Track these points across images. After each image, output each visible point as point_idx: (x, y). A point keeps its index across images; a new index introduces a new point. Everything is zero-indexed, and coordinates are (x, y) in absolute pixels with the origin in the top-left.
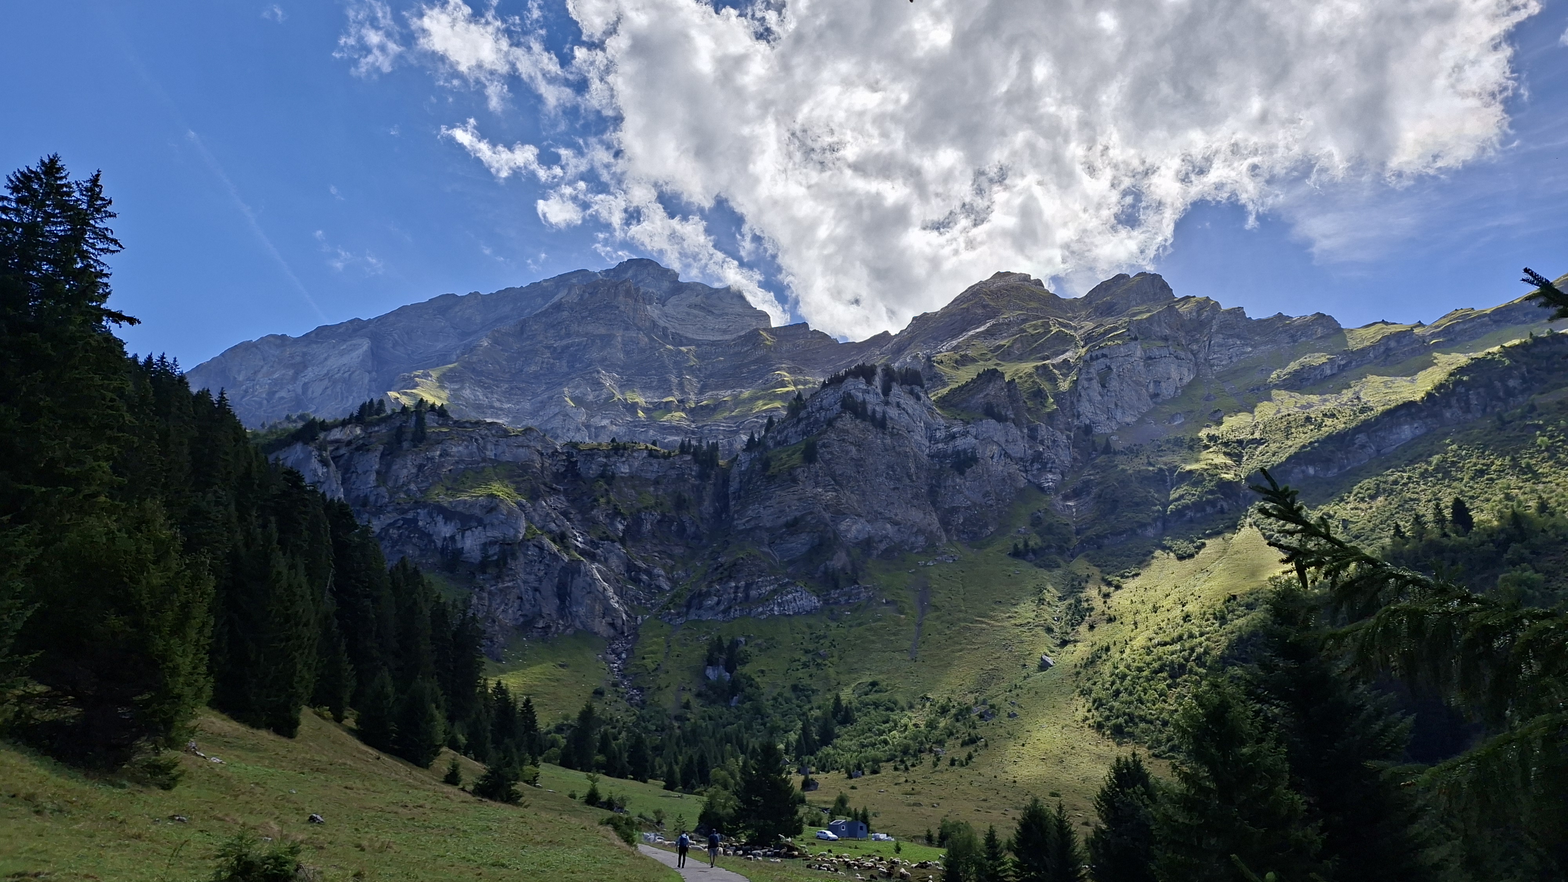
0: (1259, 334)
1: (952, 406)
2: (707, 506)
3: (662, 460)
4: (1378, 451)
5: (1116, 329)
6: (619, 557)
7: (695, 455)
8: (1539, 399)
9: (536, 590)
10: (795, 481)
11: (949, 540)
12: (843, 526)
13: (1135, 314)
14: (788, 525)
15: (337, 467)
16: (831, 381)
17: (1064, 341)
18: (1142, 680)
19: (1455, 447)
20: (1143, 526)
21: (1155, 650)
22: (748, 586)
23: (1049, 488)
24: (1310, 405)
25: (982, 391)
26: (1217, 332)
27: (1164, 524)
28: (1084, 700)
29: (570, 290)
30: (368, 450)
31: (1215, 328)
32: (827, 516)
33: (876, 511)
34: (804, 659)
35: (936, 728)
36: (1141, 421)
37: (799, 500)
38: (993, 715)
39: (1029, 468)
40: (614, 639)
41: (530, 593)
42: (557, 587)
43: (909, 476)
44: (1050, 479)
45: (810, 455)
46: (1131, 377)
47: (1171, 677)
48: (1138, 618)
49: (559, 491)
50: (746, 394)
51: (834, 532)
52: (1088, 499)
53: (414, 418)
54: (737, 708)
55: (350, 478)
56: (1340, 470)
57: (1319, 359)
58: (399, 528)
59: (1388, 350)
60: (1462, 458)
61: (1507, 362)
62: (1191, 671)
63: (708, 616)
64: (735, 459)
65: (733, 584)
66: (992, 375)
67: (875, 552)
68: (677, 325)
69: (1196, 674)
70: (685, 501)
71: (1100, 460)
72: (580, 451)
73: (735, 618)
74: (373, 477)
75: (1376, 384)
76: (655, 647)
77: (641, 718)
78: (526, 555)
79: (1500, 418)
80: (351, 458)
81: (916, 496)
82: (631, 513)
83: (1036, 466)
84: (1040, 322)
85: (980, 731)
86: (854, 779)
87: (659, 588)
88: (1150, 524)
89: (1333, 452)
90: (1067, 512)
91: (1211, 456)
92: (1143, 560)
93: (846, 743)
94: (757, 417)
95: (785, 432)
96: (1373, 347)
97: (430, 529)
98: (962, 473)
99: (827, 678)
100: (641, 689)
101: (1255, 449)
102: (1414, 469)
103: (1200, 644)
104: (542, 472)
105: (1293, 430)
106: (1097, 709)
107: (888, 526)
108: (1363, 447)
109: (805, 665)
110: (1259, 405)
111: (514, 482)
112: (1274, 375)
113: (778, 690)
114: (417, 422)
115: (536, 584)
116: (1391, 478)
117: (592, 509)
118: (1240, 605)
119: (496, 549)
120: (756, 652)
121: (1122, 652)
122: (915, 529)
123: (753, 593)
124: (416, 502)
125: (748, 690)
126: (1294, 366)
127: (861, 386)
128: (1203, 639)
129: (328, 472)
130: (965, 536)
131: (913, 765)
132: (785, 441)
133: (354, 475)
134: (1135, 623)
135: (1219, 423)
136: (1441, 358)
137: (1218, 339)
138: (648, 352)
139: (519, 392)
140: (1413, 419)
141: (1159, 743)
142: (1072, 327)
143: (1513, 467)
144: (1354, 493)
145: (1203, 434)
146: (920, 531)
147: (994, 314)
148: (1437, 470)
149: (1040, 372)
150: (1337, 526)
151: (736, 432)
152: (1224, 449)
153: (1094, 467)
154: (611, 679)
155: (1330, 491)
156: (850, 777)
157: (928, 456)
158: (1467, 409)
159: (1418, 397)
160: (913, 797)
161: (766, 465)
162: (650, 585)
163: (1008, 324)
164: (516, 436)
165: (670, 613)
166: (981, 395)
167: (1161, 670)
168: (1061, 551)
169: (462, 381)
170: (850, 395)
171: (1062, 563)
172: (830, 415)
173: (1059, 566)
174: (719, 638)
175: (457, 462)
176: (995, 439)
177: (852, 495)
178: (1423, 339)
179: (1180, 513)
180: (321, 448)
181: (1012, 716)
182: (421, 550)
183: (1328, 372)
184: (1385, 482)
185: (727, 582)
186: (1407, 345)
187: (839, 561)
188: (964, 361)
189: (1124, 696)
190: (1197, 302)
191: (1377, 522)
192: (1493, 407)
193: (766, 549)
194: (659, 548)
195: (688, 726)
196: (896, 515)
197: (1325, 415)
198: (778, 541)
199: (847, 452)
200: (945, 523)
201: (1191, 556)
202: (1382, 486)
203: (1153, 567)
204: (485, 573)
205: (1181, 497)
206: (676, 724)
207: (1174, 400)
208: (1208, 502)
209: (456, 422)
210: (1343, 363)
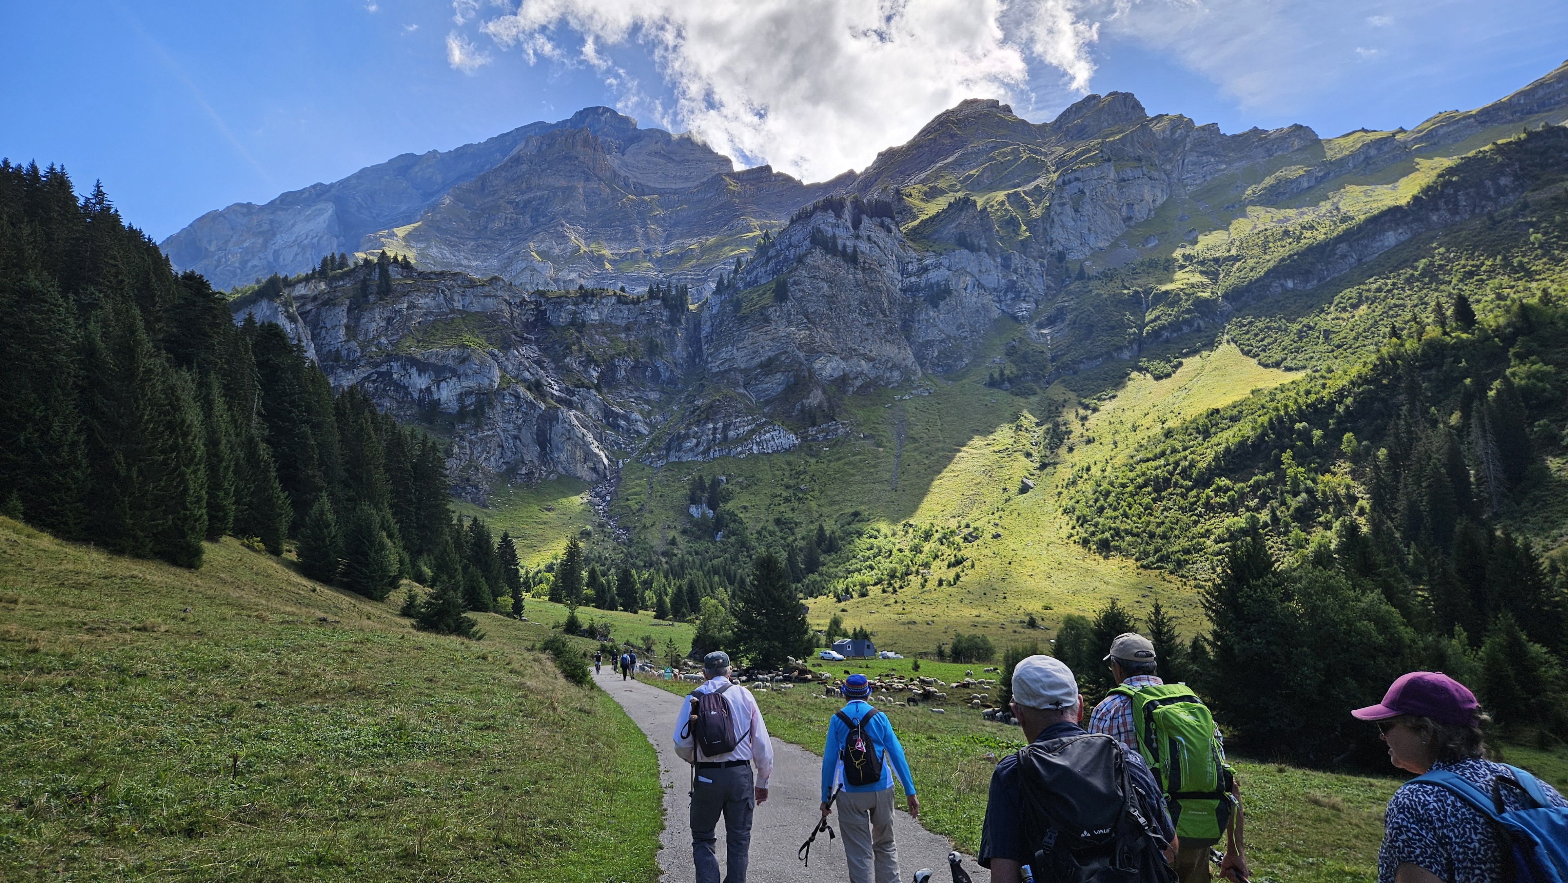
0: (1233, 150)
1: (924, 238)
2: (680, 352)
3: (631, 306)
4: (1360, 260)
5: (1089, 151)
6: (596, 404)
7: (664, 300)
8: (1532, 197)
9: (516, 437)
10: (767, 320)
11: (924, 374)
12: (817, 365)
13: (1108, 136)
14: (761, 365)
15: (305, 322)
16: (799, 217)
17: (1035, 167)
18: (1126, 495)
19: (1442, 250)
20: (1120, 349)
21: (1138, 467)
22: (726, 427)
23: (1023, 317)
24: (1287, 219)
25: (953, 221)
26: (1191, 150)
27: (1139, 346)
28: (1067, 518)
29: (527, 142)
30: (334, 305)
31: (1188, 146)
32: (801, 355)
33: (850, 348)
34: (785, 494)
35: (921, 552)
36: (1115, 245)
37: (772, 340)
38: (977, 538)
39: (1003, 298)
40: (597, 482)
41: (511, 441)
42: (537, 435)
43: (883, 312)
44: (1023, 308)
45: (781, 294)
46: (1104, 201)
47: (1155, 491)
48: (1118, 437)
49: (531, 340)
50: (712, 240)
51: (809, 370)
52: (1062, 326)
53: (377, 271)
54: (722, 542)
55: (319, 334)
56: (1319, 281)
57: (1295, 172)
58: (374, 381)
59: (1367, 158)
60: (1450, 261)
61: (1500, 159)
62: (1176, 485)
63: (687, 458)
64: (705, 303)
65: (711, 426)
66: (965, 204)
67: (851, 389)
68: (638, 174)
69: (1182, 487)
70: (657, 346)
71: (1075, 286)
72: (548, 299)
73: (714, 459)
74: (342, 332)
75: (1355, 194)
76: (638, 489)
77: (629, 555)
78: (502, 404)
79: (1491, 217)
80: (318, 314)
81: (890, 331)
82: (604, 360)
83: (1010, 295)
84: (1009, 149)
85: (965, 553)
86: (843, 603)
87: (637, 432)
88: (1126, 347)
89: (1312, 263)
90: (1042, 340)
91: (1186, 275)
92: (1119, 381)
93: (831, 570)
94: (724, 264)
95: (755, 273)
96: (1353, 155)
97: (405, 381)
98: (936, 306)
99: (809, 510)
100: (627, 529)
101: (1232, 266)
102: (1399, 275)
103: (1185, 458)
104: (512, 322)
105: (1271, 245)
106: (1082, 525)
107: (863, 362)
108: (1344, 256)
109: (787, 500)
110: (1234, 222)
111: (484, 332)
112: (1249, 191)
113: (761, 524)
114: (381, 274)
115: (515, 432)
116: (1375, 286)
117: (565, 357)
118: (1223, 418)
119: (473, 399)
120: (738, 490)
121: (1103, 471)
122: (890, 365)
123: (732, 434)
124: (388, 355)
125: (732, 525)
126: (1269, 181)
127: (830, 220)
128: (1187, 452)
129: (296, 328)
130: (940, 369)
131: (901, 587)
132: (756, 281)
133: (323, 331)
134: (1115, 443)
135: (1195, 242)
136: (1424, 163)
137: (1191, 158)
138: (610, 203)
139: (485, 249)
140: (1398, 225)
141: (1147, 554)
142: (1042, 153)
143: (1504, 267)
144: (1335, 303)
145: (1178, 254)
146: (895, 367)
147: (961, 144)
148: (1423, 275)
149: (1012, 199)
150: (1318, 338)
151: (705, 280)
152: (1200, 268)
153: (1068, 293)
154: (596, 519)
155: (1309, 303)
156: (839, 601)
157: (901, 290)
158: (1455, 211)
159: (1403, 202)
160: (904, 617)
161: (737, 305)
162: (628, 430)
163: (975, 153)
164: (483, 285)
165: (650, 456)
166: (954, 225)
167: (1146, 485)
168: (1037, 378)
169: (427, 240)
170: (819, 231)
171: (1038, 390)
172: (801, 251)
173: (1035, 394)
174: (701, 478)
175: (426, 314)
176: (968, 270)
177: (826, 333)
178: (1405, 145)
179: (1156, 334)
180: (287, 304)
181: (997, 536)
182: (398, 402)
183: (1306, 185)
184: (1369, 290)
185: (705, 424)
186: (1387, 152)
187: (815, 398)
188: (931, 194)
189: (1109, 512)
190: (1170, 119)
191: (1361, 330)
192: (1483, 207)
193: (742, 391)
194: (636, 394)
195: (675, 561)
196: (871, 351)
197: (1303, 228)
198: (753, 382)
199: (819, 289)
200: (920, 358)
201: (1168, 375)
202: (1365, 294)
203: (1129, 388)
204: (463, 422)
205: (1158, 318)
206: (664, 560)
207: (1147, 223)
208: (1185, 321)
209: (420, 274)
210: (1320, 174)
